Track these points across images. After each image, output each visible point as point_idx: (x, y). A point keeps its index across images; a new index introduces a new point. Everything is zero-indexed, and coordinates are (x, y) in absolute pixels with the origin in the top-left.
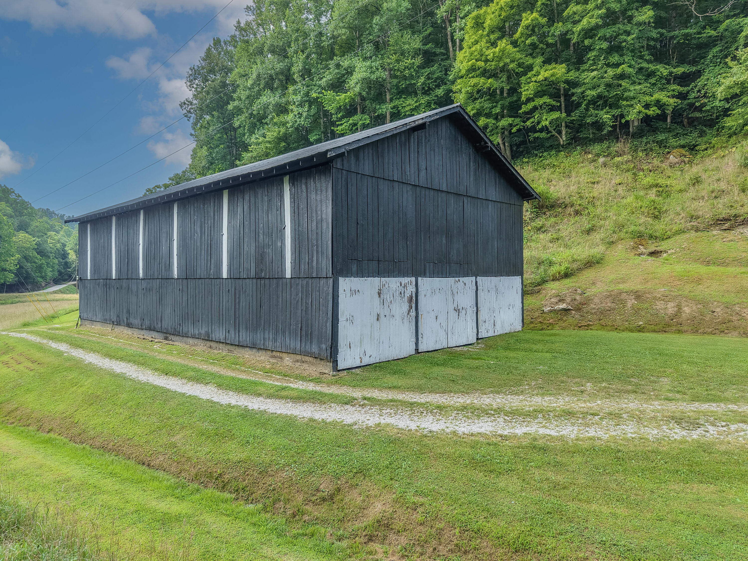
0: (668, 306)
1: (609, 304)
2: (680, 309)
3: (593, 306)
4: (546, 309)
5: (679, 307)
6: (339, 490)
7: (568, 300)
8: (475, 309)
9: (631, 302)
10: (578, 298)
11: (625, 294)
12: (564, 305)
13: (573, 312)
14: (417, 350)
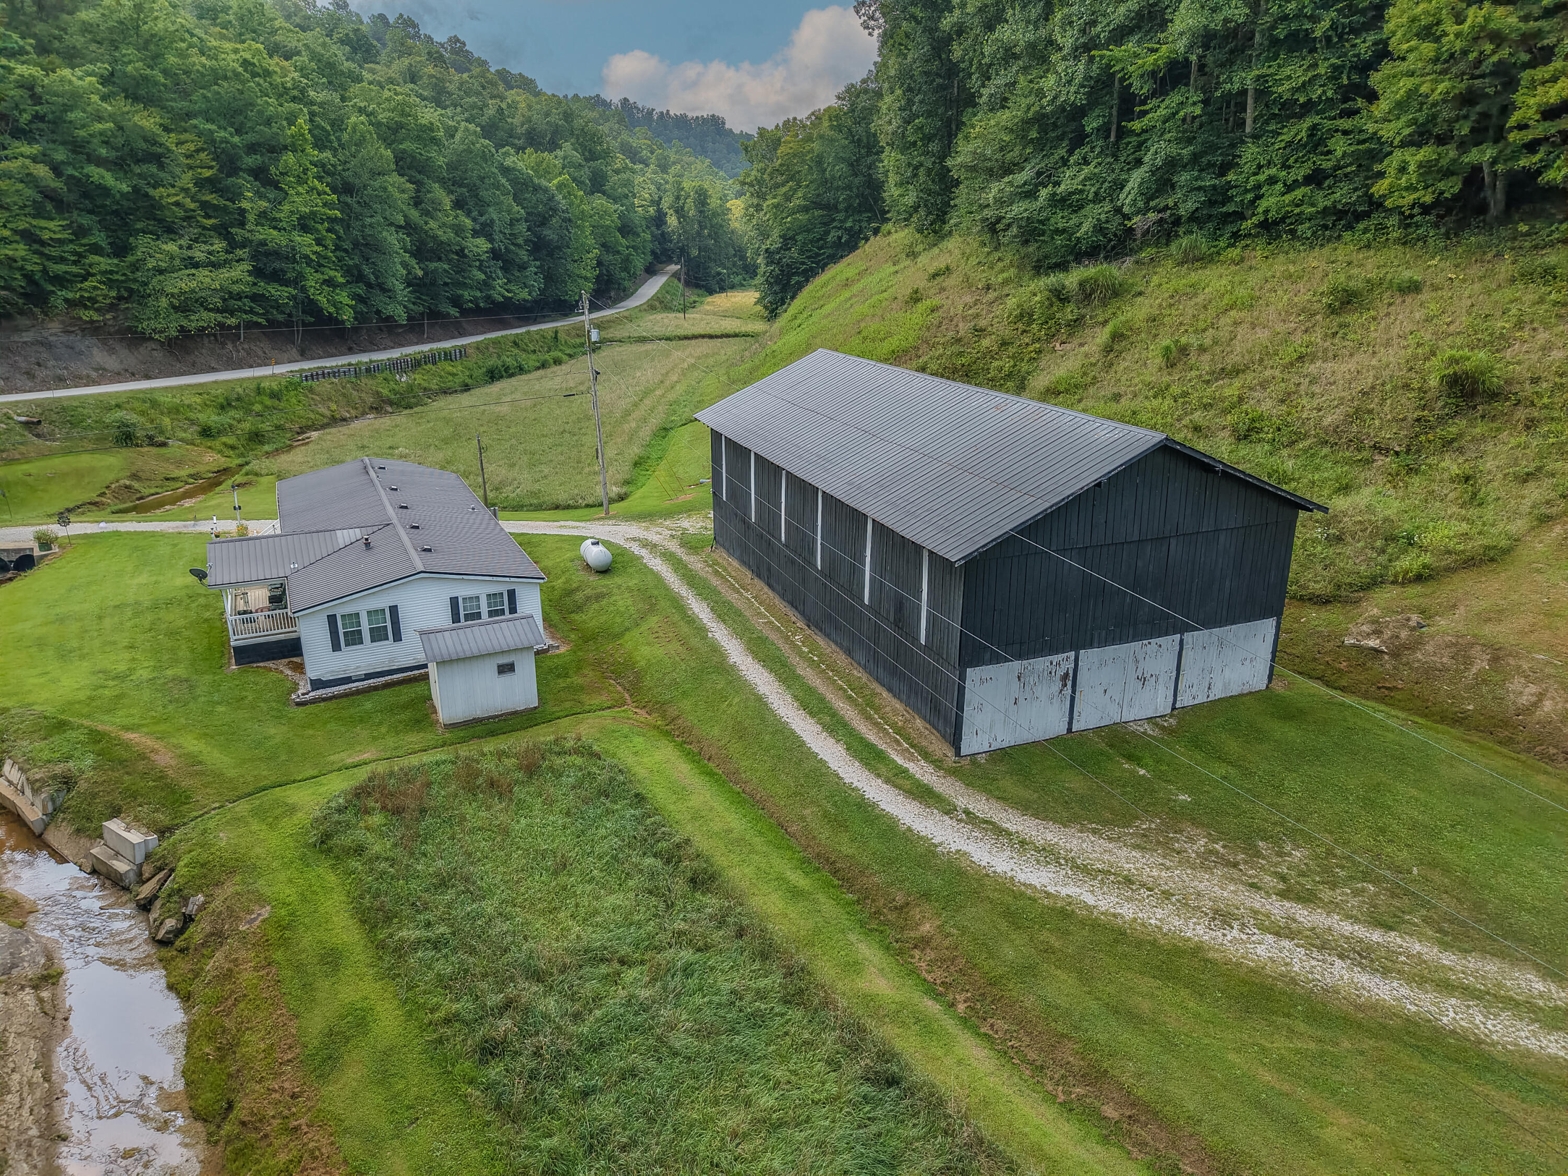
0: (1527, 690)
1: (1445, 660)
2: (1540, 700)
3: (1419, 655)
4: (1349, 641)
5: (1541, 696)
6: (908, 904)
7: (1387, 634)
8: (1174, 673)
9: (1481, 663)
10: (1404, 634)
11: (1479, 648)
12: (1378, 641)
13: (1386, 657)
14: (1069, 730)
